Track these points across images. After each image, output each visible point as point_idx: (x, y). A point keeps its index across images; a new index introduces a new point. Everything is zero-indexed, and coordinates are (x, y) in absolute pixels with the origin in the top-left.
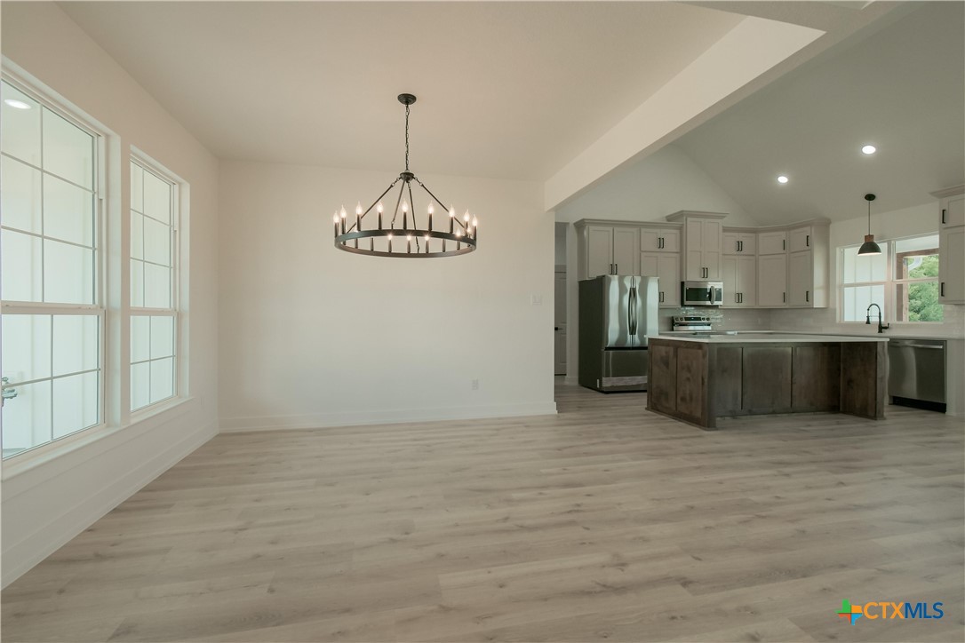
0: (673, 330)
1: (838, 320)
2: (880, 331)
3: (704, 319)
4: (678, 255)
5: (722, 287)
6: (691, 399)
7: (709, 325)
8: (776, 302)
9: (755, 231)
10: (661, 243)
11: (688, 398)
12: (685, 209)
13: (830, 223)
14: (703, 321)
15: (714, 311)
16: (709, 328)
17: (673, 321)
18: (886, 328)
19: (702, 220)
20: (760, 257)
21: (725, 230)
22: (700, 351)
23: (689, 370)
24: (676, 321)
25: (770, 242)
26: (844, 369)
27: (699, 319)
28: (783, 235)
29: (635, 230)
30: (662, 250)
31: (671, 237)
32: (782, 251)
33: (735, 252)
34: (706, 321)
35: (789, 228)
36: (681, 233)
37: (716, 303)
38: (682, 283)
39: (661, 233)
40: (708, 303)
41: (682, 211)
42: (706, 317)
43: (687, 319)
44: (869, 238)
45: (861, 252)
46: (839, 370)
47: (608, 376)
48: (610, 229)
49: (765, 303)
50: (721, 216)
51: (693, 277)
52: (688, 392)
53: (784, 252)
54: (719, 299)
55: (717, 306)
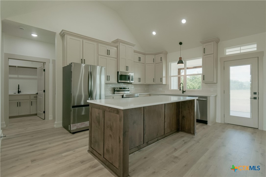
0: (114, 93)
1: (169, 89)
2: (183, 93)
3: (127, 88)
4: (116, 59)
5: (133, 75)
6: (112, 151)
7: (129, 91)
8: (151, 82)
9: (144, 54)
10: (108, 52)
11: (110, 151)
12: (119, 38)
13: (167, 53)
14: (126, 89)
15: (131, 85)
16: (129, 92)
17: (114, 89)
18: (185, 92)
19: (126, 45)
20: (146, 64)
21: (135, 52)
22: (118, 115)
23: (111, 129)
24: (115, 90)
25: (149, 59)
26: (181, 111)
27: (125, 88)
28: (153, 57)
29: (95, 43)
30: (109, 56)
31: (113, 50)
32: (153, 63)
33: (138, 61)
34: (128, 89)
35: (155, 54)
36: (117, 49)
37: (131, 82)
38: (118, 72)
39: (109, 48)
40: (129, 82)
41: (118, 39)
42: (128, 88)
43: (120, 88)
44: (180, 58)
45: (178, 64)
46: (179, 112)
47: (74, 123)
48: (81, 40)
49: (148, 82)
50: (133, 45)
51: (122, 70)
52: (110, 146)
53: (154, 63)
54: (132, 80)
55: (132, 83)
